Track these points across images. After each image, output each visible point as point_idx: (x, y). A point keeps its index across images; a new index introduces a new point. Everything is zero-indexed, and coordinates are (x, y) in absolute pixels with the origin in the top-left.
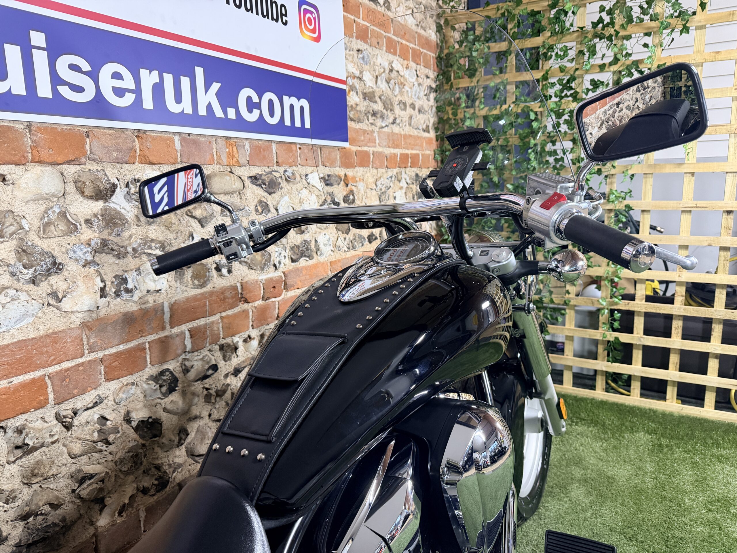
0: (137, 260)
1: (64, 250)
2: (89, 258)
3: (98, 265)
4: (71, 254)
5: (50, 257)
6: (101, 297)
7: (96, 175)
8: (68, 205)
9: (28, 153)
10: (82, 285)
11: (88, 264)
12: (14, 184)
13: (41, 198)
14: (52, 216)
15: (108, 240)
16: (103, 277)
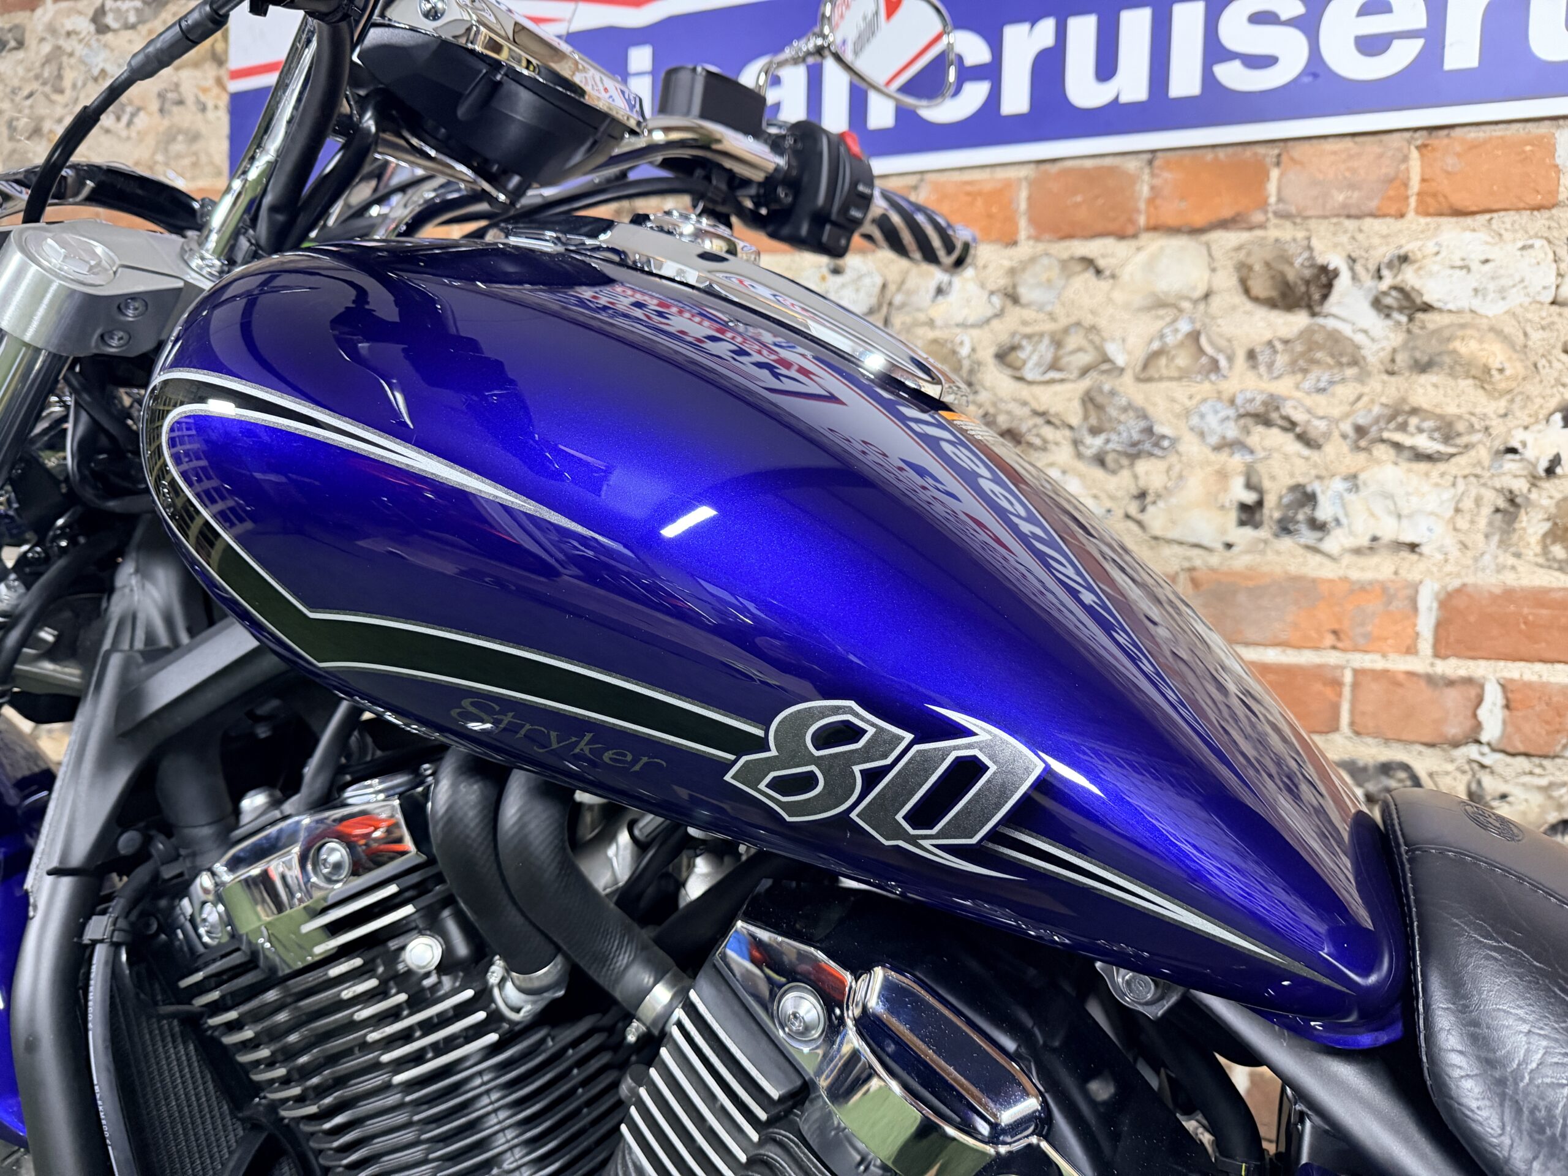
0: (1362, 456)
1: (1177, 408)
2: (1232, 431)
3: (1252, 452)
4: (1195, 420)
5: (1138, 417)
6: (1242, 523)
7: (1285, 251)
8: (1214, 318)
9: (1138, 211)
10: (1195, 486)
11: (1225, 445)
12: (1113, 276)
13: (1159, 304)
14: (1170, 340)
15: (1285, 399)
16: (1260, 482)
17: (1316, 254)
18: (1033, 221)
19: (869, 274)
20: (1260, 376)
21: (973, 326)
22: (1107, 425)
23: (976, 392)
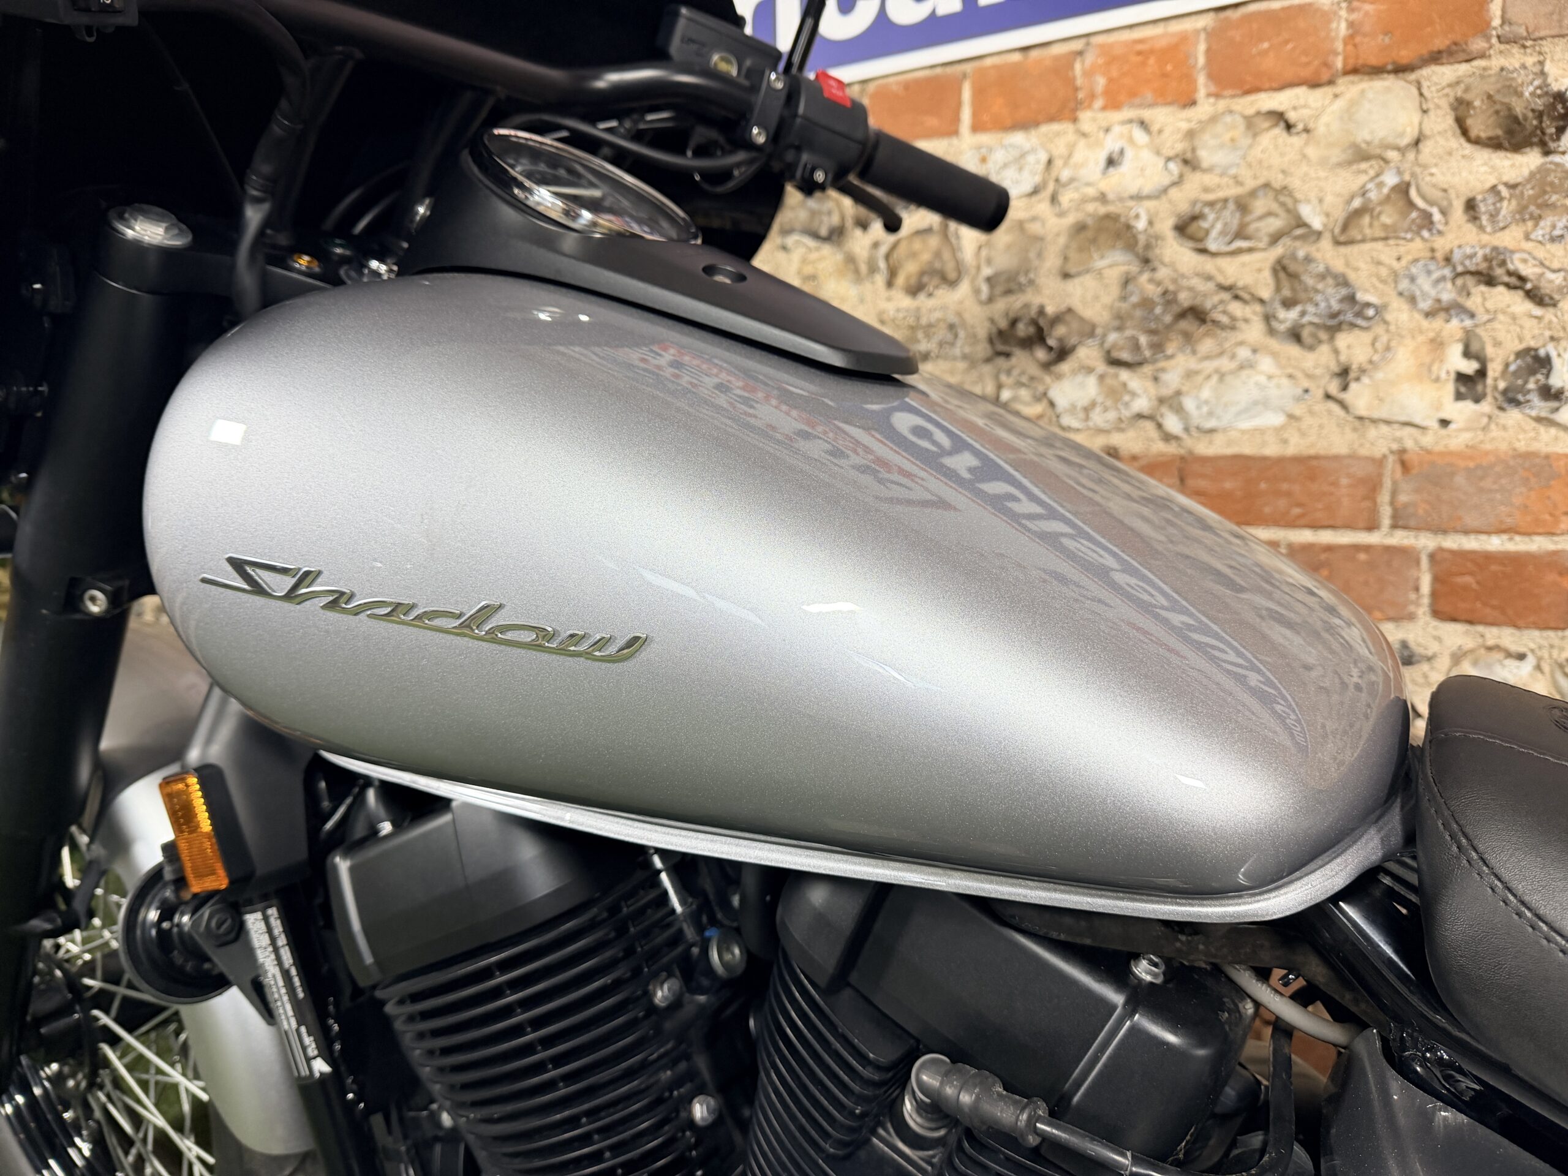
1: (1384, 272)
2: (1448, 294)
3: (1472, 316)
4: (1404, 284)
5: (1338, 285)
6: (1459, 397)
7: (1513, 79)
8: (1425, 167)
9: (1336, 54)
10: (1404, 358)
11: (1441, 310)
12: (1307, 130)
13: (1360, 155)
14: (1373, 195)
15: (1512, 252)
16: (1483, 349)
17: (1550, 80)
18: (1213, 76)
19: (1033, 150)
20: (1481, 228)
21: (1149, 197)
22: (1302, 296)
23: (1154, 270)
